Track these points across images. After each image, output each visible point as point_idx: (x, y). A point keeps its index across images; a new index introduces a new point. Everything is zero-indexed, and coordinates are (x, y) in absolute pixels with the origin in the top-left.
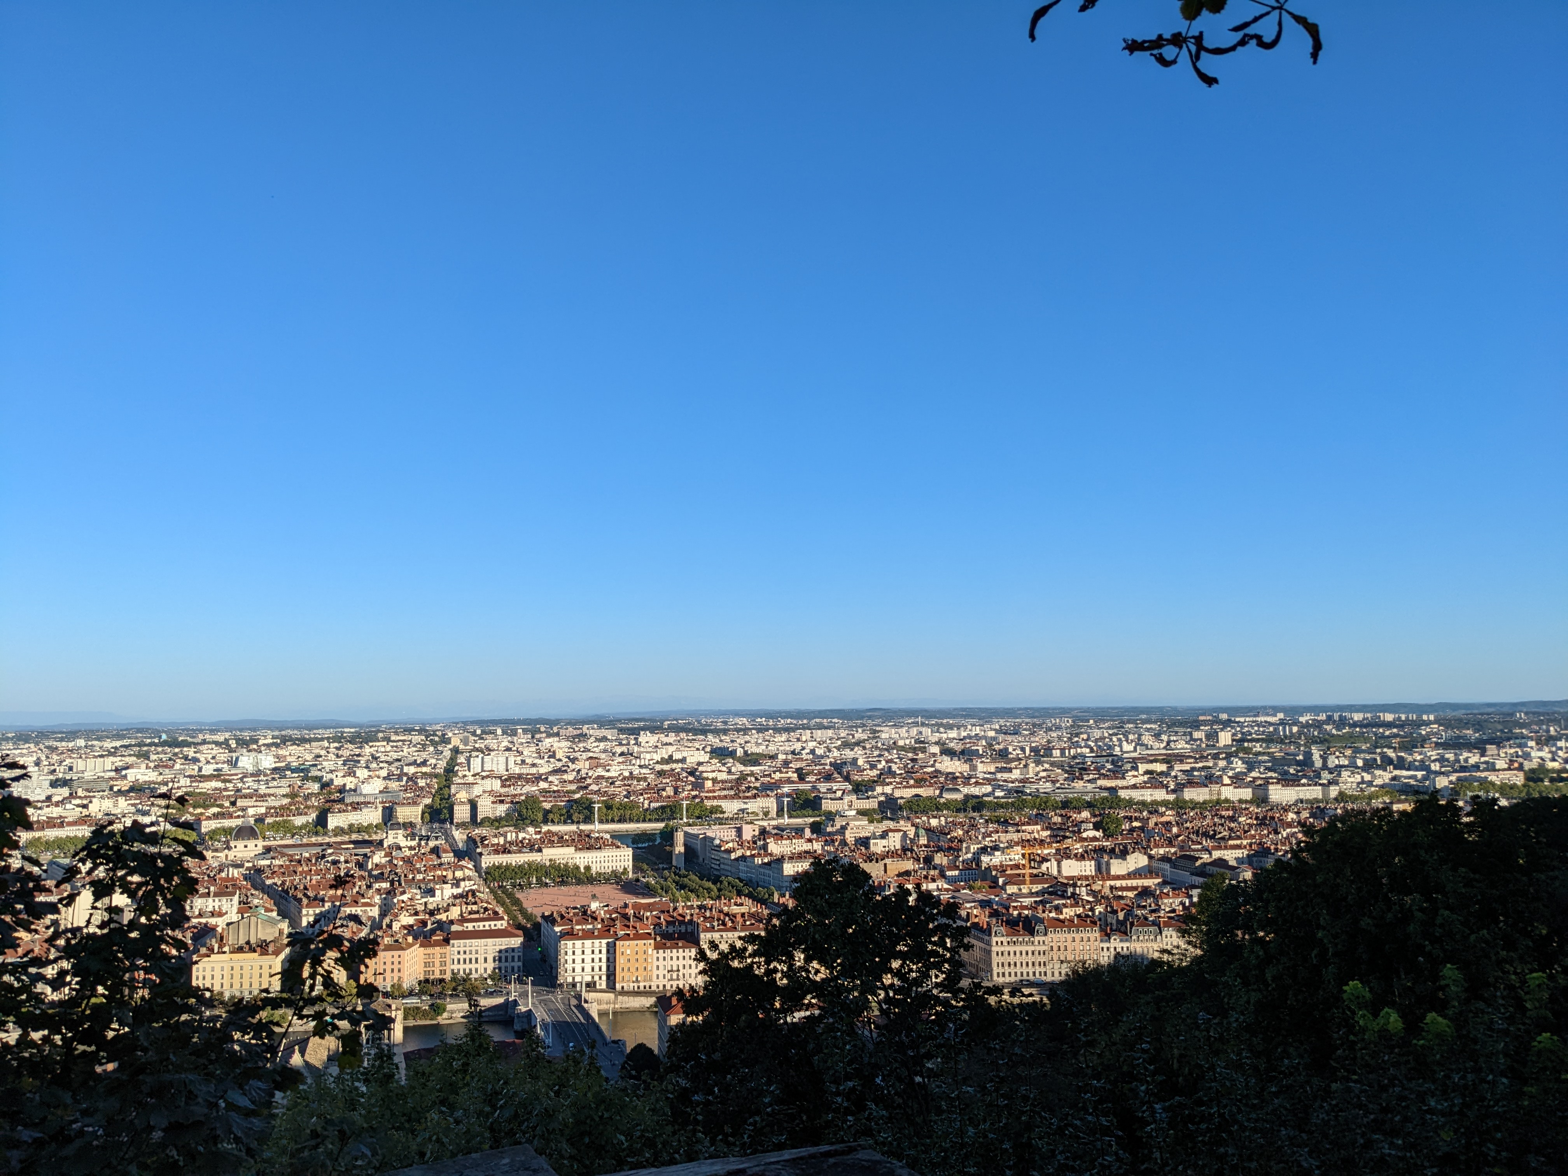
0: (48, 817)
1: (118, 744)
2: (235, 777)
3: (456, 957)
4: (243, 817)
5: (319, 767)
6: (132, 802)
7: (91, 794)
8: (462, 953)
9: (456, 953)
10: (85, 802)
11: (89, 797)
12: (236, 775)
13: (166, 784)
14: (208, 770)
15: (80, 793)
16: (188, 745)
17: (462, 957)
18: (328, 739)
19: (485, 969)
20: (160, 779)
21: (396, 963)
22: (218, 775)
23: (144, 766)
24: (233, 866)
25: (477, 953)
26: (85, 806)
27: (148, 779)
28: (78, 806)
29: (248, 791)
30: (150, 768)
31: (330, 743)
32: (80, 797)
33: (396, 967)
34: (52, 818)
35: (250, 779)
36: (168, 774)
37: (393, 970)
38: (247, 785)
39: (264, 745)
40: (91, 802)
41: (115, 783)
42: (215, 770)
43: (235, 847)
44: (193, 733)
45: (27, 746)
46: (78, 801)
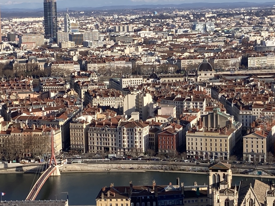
0: (106, 56)
1: (134, 17)
2: (195, 36)
4: (202, 58)
5: (240, 30)
6: (145, 49)
7: (125, 44)
10: (122, 48)
11: (124, 46)
12: (195, 34)
13: (160, 39)
14: (180, 32)
15: (119, 44)
16: (169, 18)
20: (157, 36)
22: (186, 35)
24: (200, 85)
26: (123, 51)
27: (151, 37)
28: (119, 50)
29: (202, 44)
30: (151, 30)
31: (244, 16)
32: (119, 46)
34: (108, 56)
35: (203, 37)
36: (160, 34)
38: (202, 40)
39: (208, 17)
40: (125, 48)
41: (135, 38)
42: (184, 32)
43: (200, 75)
44: (170, 11)
45: (91, 18)
46: (119, 48)
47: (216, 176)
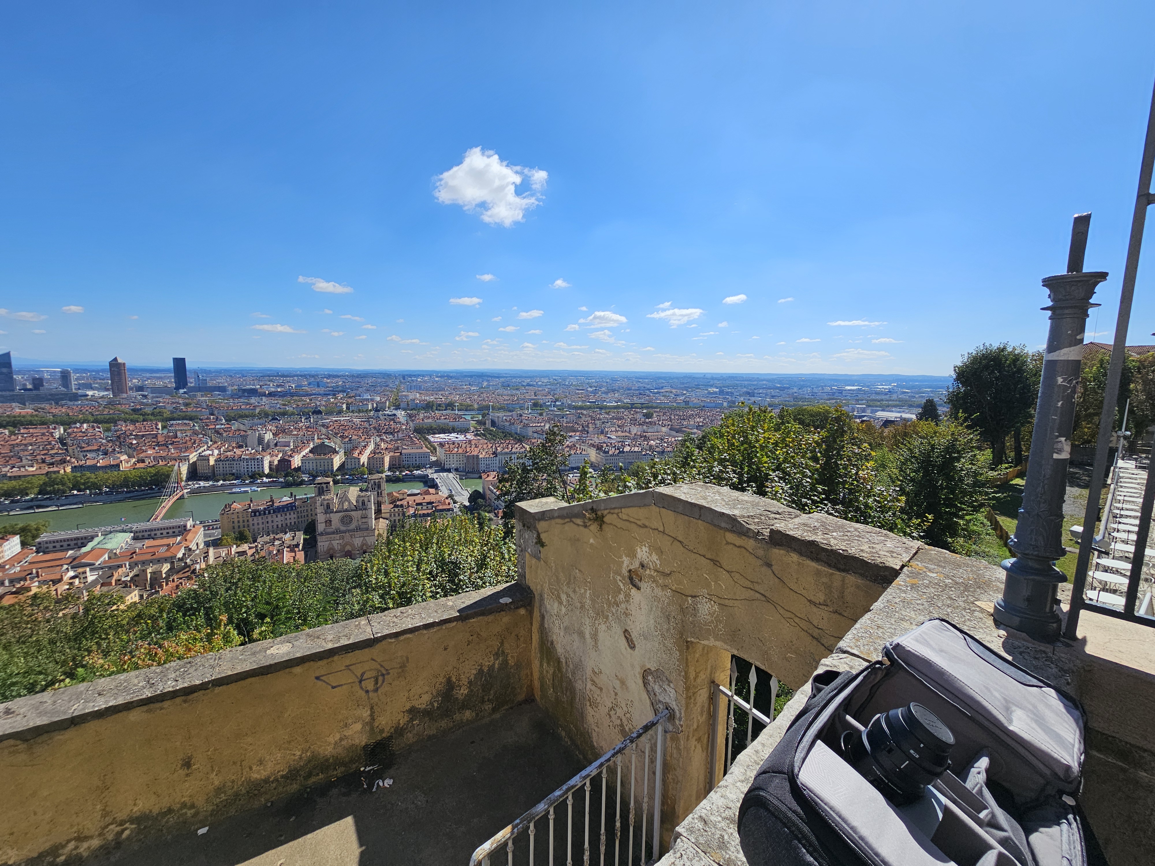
3: (404, 459)
18: (347, 376)
23: (271, 385)
47: (320, 487)
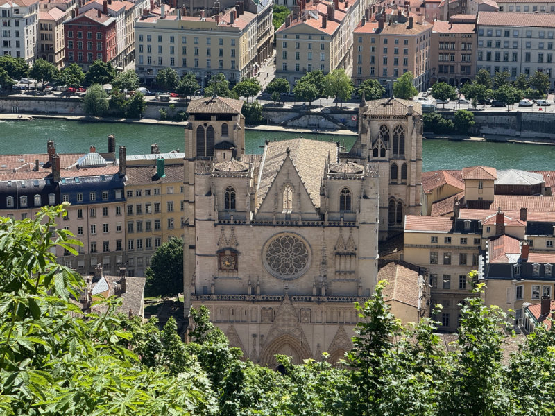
3: (485, 51)
8: (494, 45)
9: (485, 44)
17: (494, 51)
19: (527, 71)
21: (401, 52)
25: (515, 47)
33: (401, 57)
37: (396, 62)
47: (205, 129)
